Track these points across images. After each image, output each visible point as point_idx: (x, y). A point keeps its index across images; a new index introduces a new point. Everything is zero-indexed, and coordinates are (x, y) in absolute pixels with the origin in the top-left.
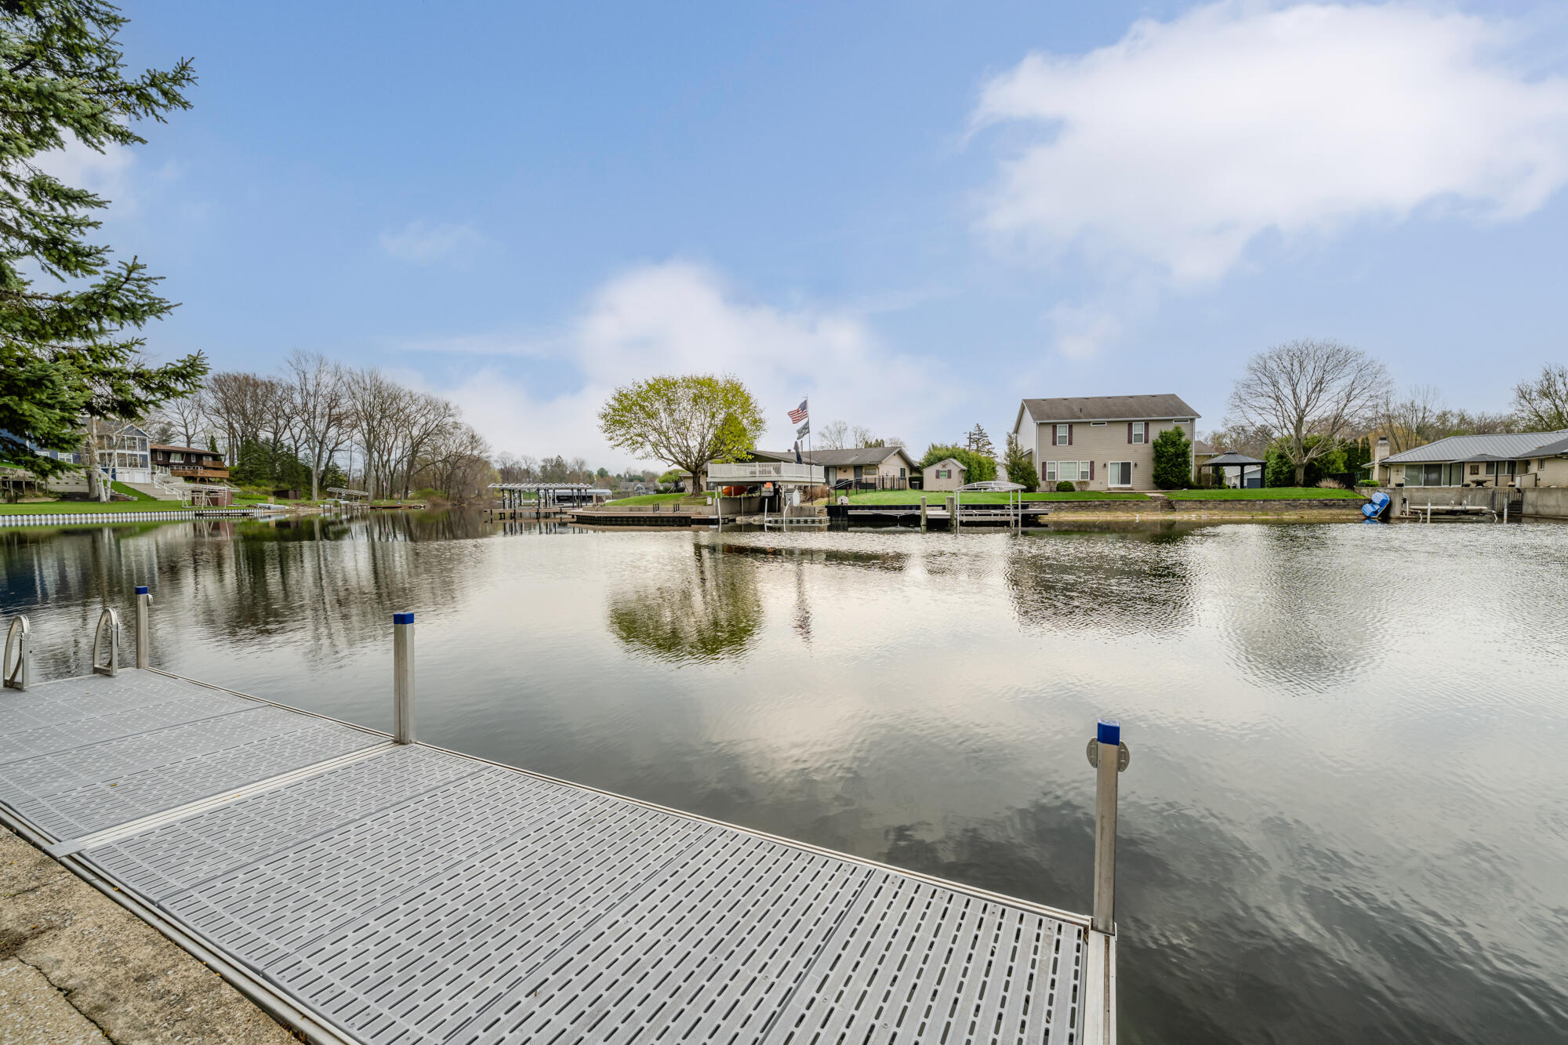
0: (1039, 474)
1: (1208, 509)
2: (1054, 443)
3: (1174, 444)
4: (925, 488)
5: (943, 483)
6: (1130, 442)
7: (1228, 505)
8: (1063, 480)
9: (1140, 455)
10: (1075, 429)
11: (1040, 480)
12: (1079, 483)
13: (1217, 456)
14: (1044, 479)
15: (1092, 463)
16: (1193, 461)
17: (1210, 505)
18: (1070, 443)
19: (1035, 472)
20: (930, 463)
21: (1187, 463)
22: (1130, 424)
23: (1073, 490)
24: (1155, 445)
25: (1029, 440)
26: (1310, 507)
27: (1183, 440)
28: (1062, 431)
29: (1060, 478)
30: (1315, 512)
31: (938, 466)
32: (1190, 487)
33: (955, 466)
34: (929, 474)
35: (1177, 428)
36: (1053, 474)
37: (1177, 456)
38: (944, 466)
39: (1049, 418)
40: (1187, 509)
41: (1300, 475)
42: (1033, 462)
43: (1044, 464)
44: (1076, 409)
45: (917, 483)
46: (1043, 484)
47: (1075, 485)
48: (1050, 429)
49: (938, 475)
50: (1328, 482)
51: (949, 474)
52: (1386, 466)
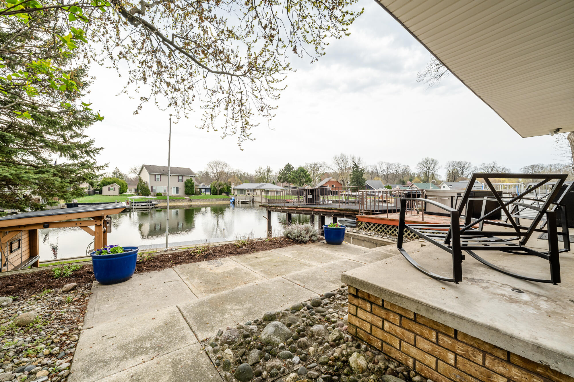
0: (151, 191)
1: (198, 202)
2: (155, 180)
3: (190, 183)
4: (103, 194)
5: (112, 192)
6: (178, 181)
7: (204, 200)
8: (158, 192)
9: (181, 185)
10: (162, 177)
12: (164, 193)
14: (152, 192)
15: (167, 187)
16: (195, 187)
18: (161, 181)
20: (105, 185)
21: (193, 188)
22: (178, 176)
23: (161, 195)
24: (185, 183)
25: (146, 177)
26: (221, 200)
27: (192, 181)
28: (158, 177)
29: (157, 192)
30: (222, 201)
31: (110, 186)
32: (194, 195)
33: (117, 187)
34: (105, 189)
35: (191, 179)
36: (155, 190)
37: (191, 186)
38: (112, 186)
39: (153, 172)
40: (195, 202)
41: (218, 192)
42: (148, 186)
43: (152, 187)
44: (162, 170)
45: (101, 192)
46: (152, 193)
48: (154, 176)
49: (109, 189)
50: (223, 194)
51: (114, 189)
52: (234, 189)
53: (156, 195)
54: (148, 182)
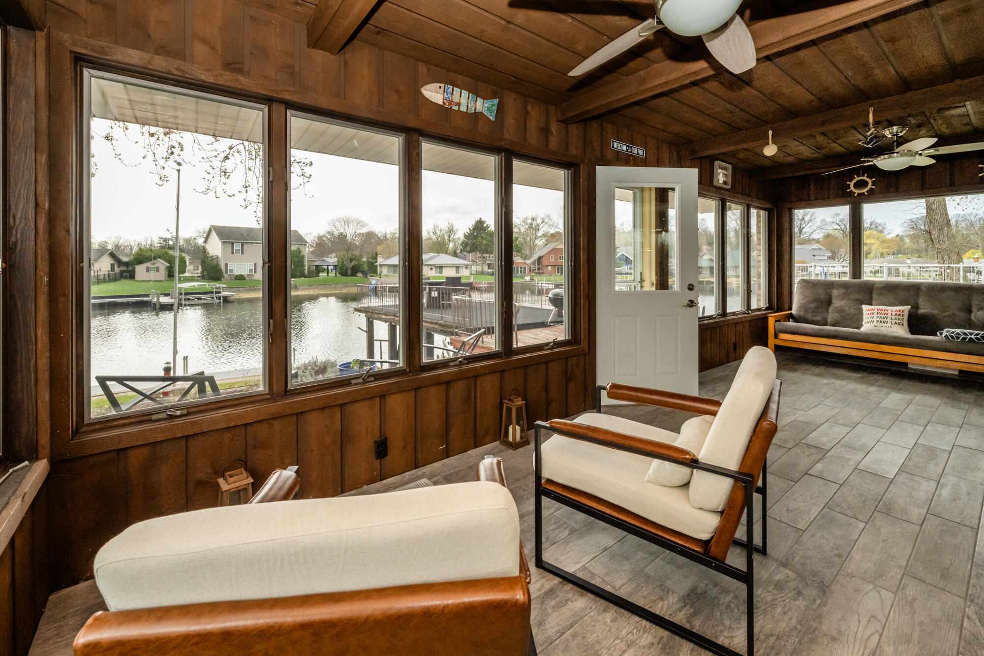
0: (224, 271)
1: (313, 289)
2: (233, 253)
3: (297, 256)
4: (137, 279)
5: (152, 275)
7: (322, 286)
8: (239, 273)
10: (245, 246)
11: (224, 274)
12: (248, 275)
13: (316, 261)
14: (226, 272)
15: (255, 265)
16: (306, 263)
17: (314, 287)
18: (242, 253)
19: (221, 269)
20: (140, 262)
21: (303, 266)
23: (245, 279)
25: (215, 247)
26: (353, 286)
27: (301, 254)
28: (237, 247)
29: (237, 273)
31: (148, 264)
32: (305, 277)
33: (162, 264)
34: (140, 270)
35: (299, 249)
36: (232, 270)
37: (299, 262)
38: (153, 264)
39: (228, 238)
40: (304, 289)
41: (349, 272)
42: (219, 263)
43: (226, 265)
44: (245, 235)
45: (132, 276)
46: (227, 276)
47: (246, 276)
48: (230, 246)
49: (148, 270)
50: (360, 275)
51: (158, 269)
52: (381, 266)
53: (233, 278)
54: (220, 255)
